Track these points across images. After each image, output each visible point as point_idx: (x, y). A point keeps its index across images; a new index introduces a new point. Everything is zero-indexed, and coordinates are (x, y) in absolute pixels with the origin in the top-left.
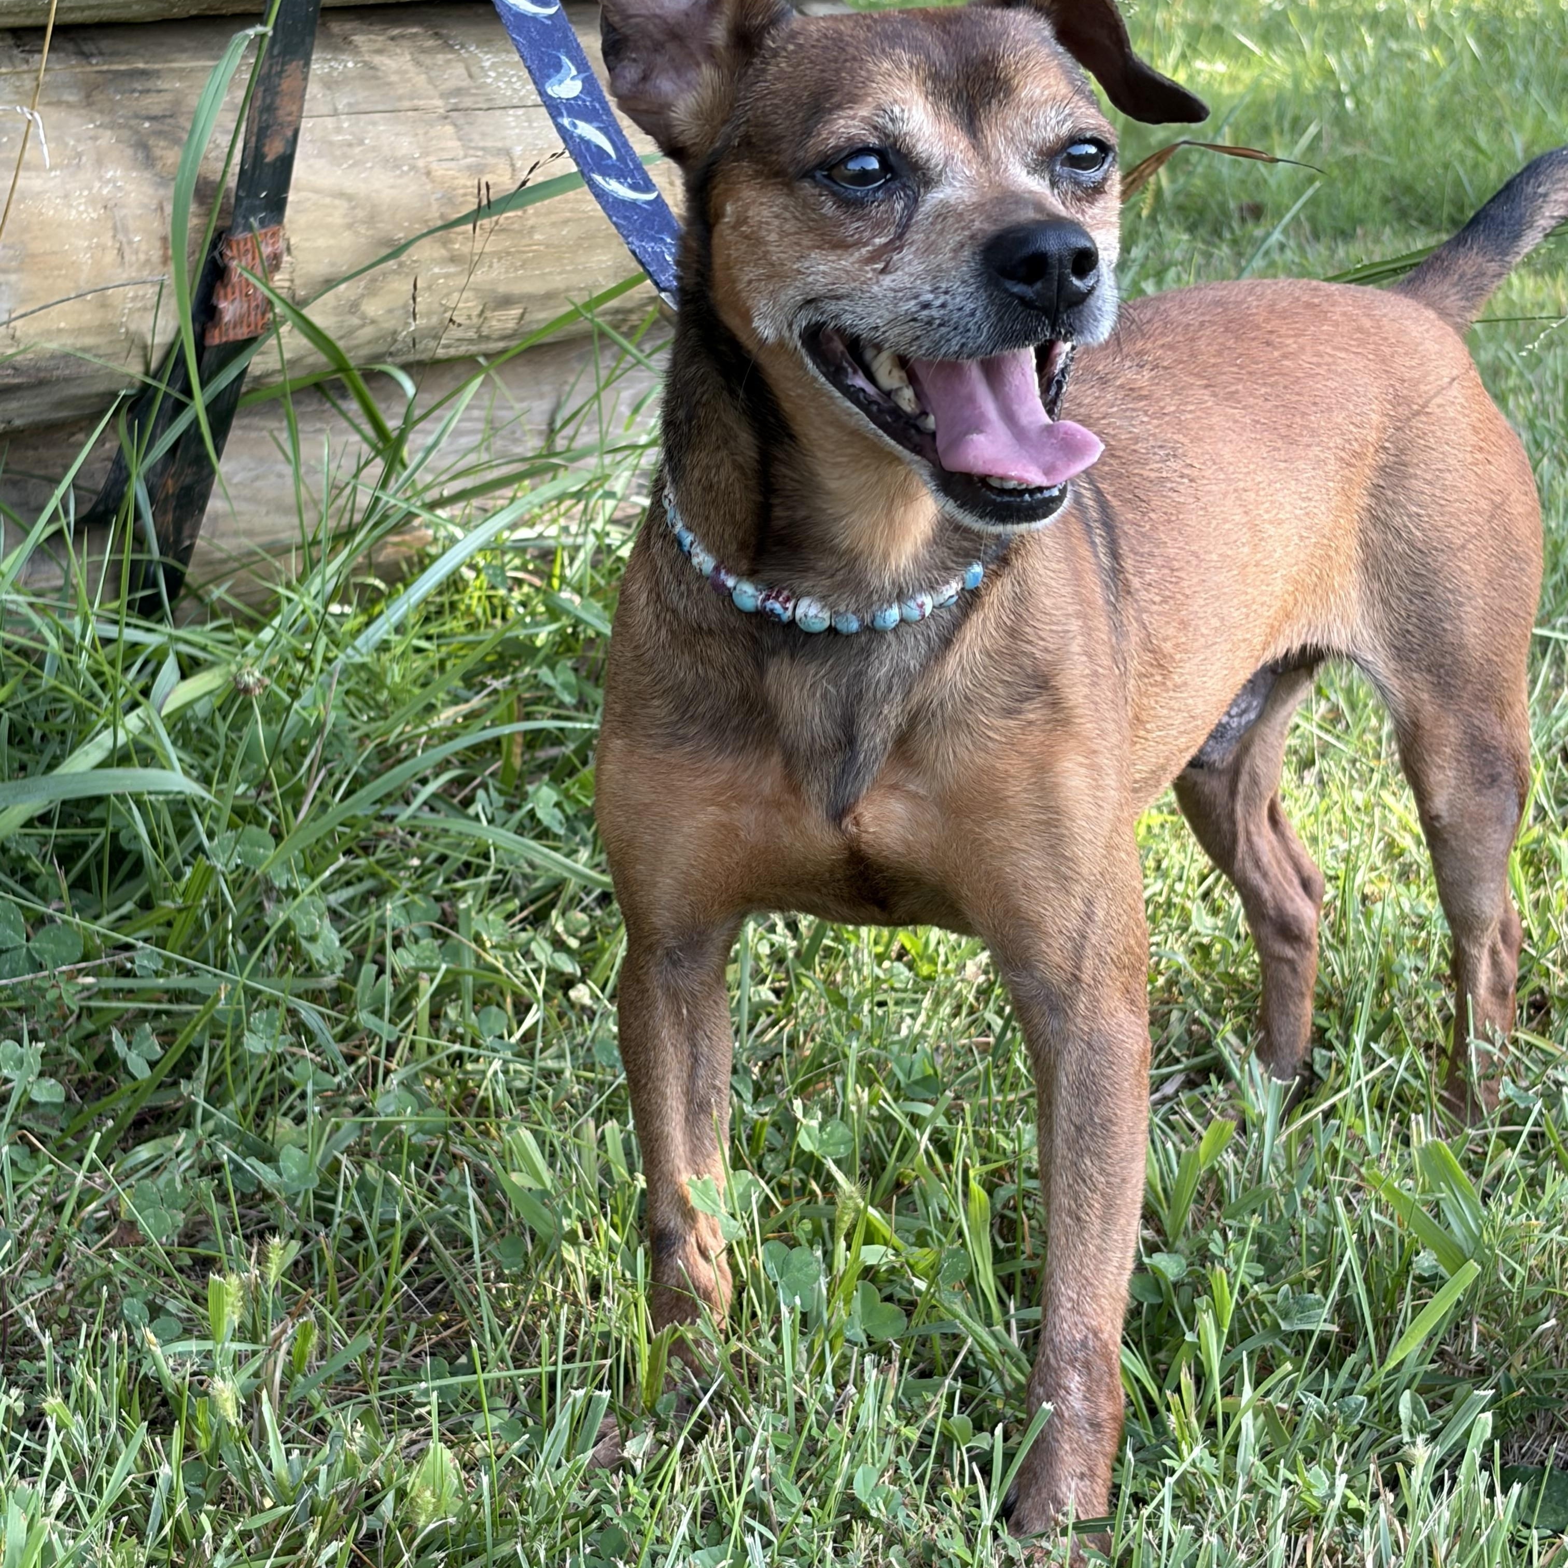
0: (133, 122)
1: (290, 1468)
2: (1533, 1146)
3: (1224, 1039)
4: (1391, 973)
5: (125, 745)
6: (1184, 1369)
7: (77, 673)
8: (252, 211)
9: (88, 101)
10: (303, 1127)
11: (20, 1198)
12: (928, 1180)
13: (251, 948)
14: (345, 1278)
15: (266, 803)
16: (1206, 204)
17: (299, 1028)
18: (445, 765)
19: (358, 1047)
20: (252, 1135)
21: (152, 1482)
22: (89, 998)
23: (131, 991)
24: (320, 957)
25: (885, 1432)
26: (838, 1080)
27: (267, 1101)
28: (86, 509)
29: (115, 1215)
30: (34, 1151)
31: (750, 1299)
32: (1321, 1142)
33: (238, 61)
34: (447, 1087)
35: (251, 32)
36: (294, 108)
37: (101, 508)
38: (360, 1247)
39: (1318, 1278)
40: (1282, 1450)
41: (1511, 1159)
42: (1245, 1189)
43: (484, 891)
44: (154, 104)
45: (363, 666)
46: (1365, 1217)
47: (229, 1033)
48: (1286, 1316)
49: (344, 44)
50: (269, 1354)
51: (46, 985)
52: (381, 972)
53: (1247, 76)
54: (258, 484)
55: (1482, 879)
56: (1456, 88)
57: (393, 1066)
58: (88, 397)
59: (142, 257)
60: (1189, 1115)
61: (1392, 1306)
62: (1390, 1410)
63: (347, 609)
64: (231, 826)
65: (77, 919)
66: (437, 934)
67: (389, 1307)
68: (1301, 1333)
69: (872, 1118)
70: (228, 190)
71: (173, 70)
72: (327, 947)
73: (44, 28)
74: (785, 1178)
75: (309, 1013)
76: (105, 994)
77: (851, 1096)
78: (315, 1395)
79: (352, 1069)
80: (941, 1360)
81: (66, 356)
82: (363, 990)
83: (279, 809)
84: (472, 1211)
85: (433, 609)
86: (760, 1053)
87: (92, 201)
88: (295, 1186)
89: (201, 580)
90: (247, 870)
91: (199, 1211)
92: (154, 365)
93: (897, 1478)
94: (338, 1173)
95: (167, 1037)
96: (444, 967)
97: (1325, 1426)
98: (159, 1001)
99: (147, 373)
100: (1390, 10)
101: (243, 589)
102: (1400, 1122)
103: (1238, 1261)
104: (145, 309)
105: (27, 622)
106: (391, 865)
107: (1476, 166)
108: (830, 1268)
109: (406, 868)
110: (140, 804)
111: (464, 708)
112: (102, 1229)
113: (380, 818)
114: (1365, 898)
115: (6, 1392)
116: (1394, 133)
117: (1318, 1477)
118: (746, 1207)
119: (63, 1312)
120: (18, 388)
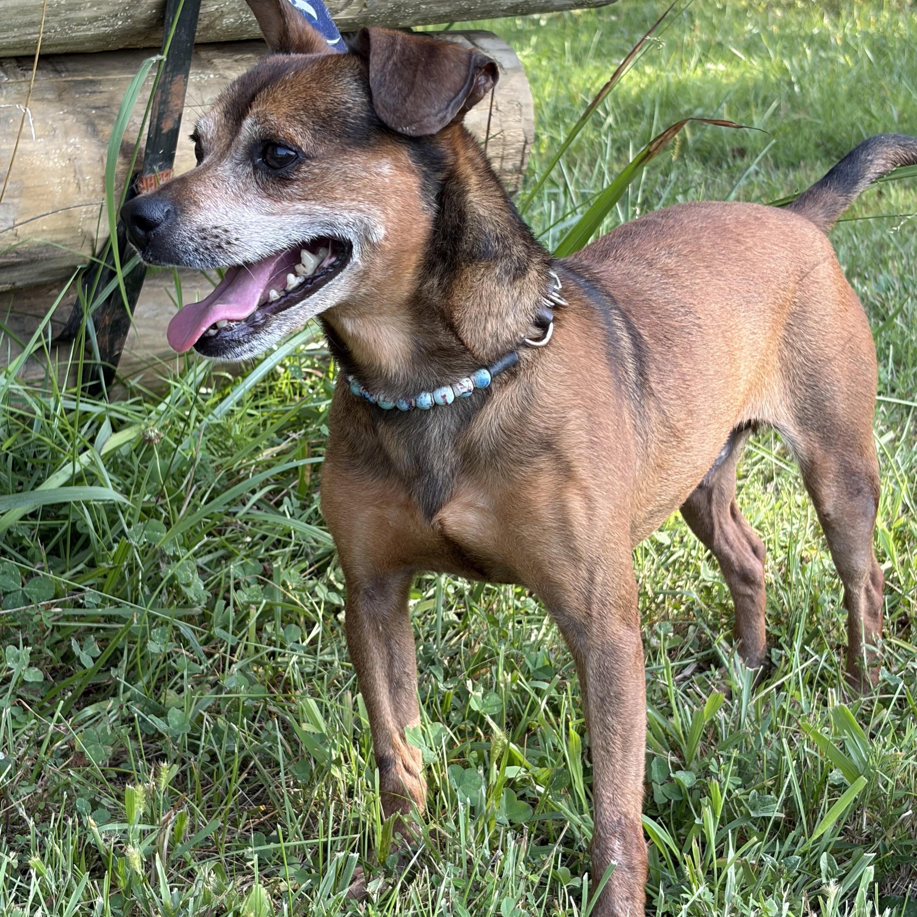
0: (86, 110)
1: (172, 898)
2: (900, 706)
3: (719, 644)
4: (817, 604)
5: (80, 472)
6: (694, 841)
7: (52, 430)
8: (155, 161)
9: (60, 98)
10: (182, 695)
11: (17, 738)
12: (546, 728)
13: (152, 591)
14: (206, 785)
15: (162, 506)
16: (712, 148)
17: (180, 638)
18: (266, 483)
19: (214, 648)
20: (153, 701)
21: (92, 907)
22: (58, 620)
23: (83, 616)
24: (192, 596)
25: (519, 877)
26: (494, 668)
27: (161, 680)
28: (58, 333)
29: (72, 748)
30: (25, 710)
31: (441, 798)
32: (775, 705)
33: (146, 75)
34: (266, 671)
35: (154, 59)
36: (179, 102)
37: (67, 333)
38: (215, 767)
39: (773, 785)
40: (752, 887)
41: (886, 715)
42: (731, 733)
43: (288, 556)
44: (99, 99)
45: (218, 425)
46: (801, 750)
47: (139, 640)
48: (754, 808)
49: (209, 64)
50: (161, 831)
51: (33, 613)
52: (228, 605)
53: (737, 73)
54: (157, 318)
55: (856, 549)
56: (859, 80)
57: (235, 659)
58: (60, 269)
59: (91, 188)
60: (698, 689)
61: (817, 802)
62: (815, 863)
63: (210, 391)
64: (141, 520)
65: (51, 575)
66: (260, 582)
67: (232, 803)
68: (764, 818)
69: (514, 691)
70: (141, 149)
71: (109, 80)
72: (197, 590)
73: (34, 56)
74: (462, 726)
75: (185, 629)
76: (68, 618)
77: (501, 678)
78: (188, 855)
79: (211, 661)
80: (553, 833)
81: (47, 245)
82: (217, 616)
83: (169, 508)
84: (280, 746)
85: (259, 390)
86: (448, 652)
87: (62, 156)
88: (177, 731)
89: (125, 374)
90: (150, 546)
91: (122, 746)
92: (97, 251)
93: (526, 906)
94: (202, 722)
95: (103, 642)
96: (264, 601)
97: (777, 874)
98: (99, 622)
99: (93, 255)
100: (820, 33)
101: (149, 379)
102: (822, 692)
103: (726, 776)
104: (92, 218)
105: (24, 400)
106: (234, 541)
107: (870, 125)
108: (488, 779)
109: (243, 543)
110: (88, 506)
111: (277, 449)
112: (65, 755)
113: (228, 514)
114: (802, 559)
115: (7, 854)
116: (823, 105)
117: (771, 905)
118: (439, 743)
119: (42, 806)
120: (19, 264)
